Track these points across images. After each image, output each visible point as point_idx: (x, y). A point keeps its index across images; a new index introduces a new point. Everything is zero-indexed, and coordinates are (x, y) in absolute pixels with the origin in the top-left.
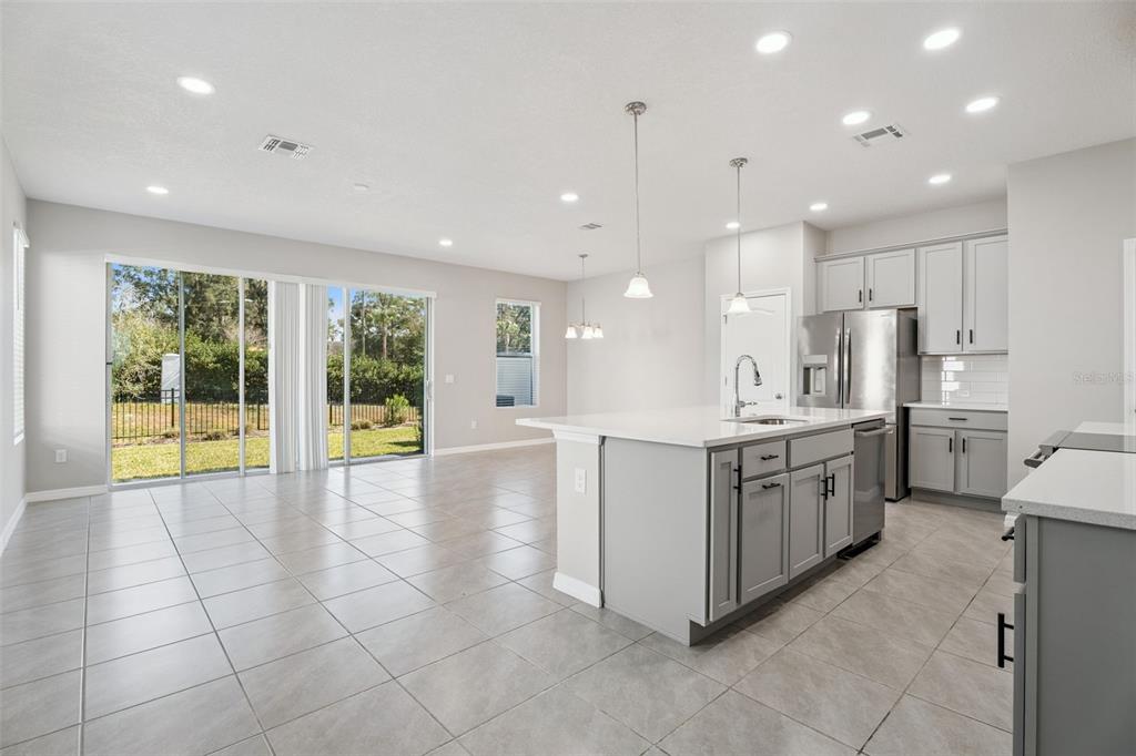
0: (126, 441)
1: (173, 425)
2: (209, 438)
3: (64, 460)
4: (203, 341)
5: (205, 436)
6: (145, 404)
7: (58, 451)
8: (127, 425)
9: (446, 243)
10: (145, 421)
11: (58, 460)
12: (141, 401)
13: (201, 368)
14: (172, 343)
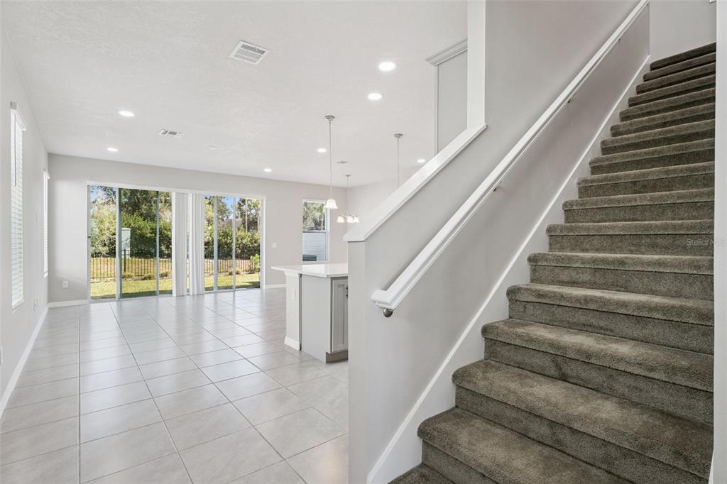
0: (98, 280)
1: (125, 270)
2: (145, 279)
3: (67, 286)
4: (144, 220)
5: (143, 277)
6: (109, 258)
7: (64, 282)
8: (99, 271)
9: (268, 170)
10: (109, 268)
11: (64, 286)
12: (107, 257)
13: (142, 236)
14: (126, 222)
